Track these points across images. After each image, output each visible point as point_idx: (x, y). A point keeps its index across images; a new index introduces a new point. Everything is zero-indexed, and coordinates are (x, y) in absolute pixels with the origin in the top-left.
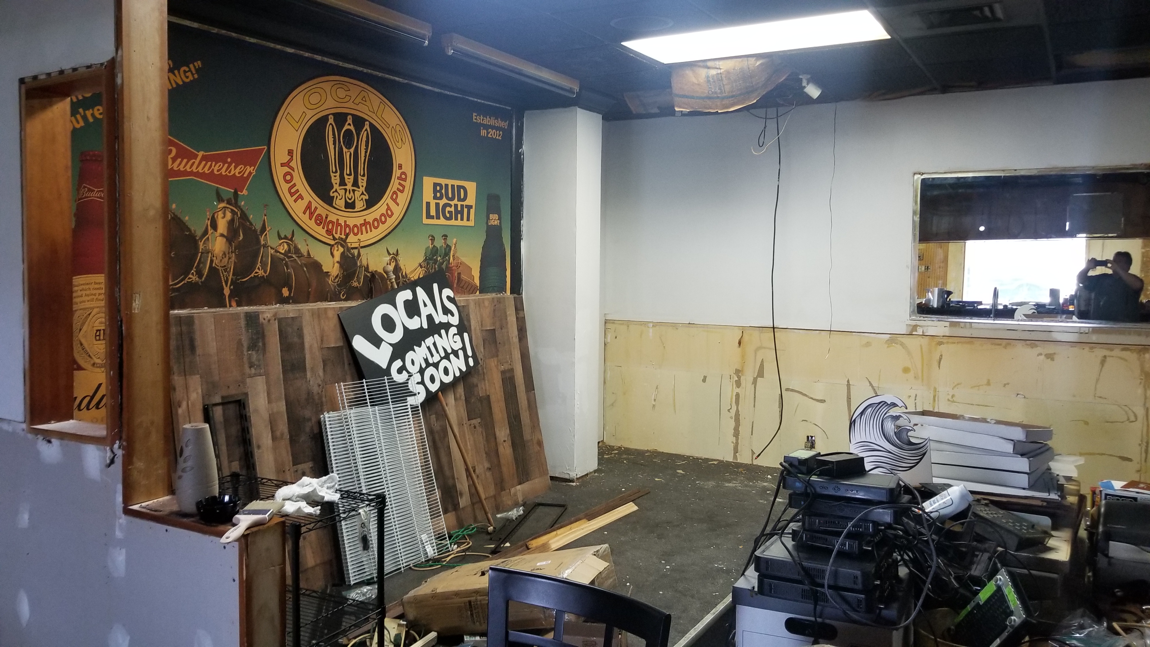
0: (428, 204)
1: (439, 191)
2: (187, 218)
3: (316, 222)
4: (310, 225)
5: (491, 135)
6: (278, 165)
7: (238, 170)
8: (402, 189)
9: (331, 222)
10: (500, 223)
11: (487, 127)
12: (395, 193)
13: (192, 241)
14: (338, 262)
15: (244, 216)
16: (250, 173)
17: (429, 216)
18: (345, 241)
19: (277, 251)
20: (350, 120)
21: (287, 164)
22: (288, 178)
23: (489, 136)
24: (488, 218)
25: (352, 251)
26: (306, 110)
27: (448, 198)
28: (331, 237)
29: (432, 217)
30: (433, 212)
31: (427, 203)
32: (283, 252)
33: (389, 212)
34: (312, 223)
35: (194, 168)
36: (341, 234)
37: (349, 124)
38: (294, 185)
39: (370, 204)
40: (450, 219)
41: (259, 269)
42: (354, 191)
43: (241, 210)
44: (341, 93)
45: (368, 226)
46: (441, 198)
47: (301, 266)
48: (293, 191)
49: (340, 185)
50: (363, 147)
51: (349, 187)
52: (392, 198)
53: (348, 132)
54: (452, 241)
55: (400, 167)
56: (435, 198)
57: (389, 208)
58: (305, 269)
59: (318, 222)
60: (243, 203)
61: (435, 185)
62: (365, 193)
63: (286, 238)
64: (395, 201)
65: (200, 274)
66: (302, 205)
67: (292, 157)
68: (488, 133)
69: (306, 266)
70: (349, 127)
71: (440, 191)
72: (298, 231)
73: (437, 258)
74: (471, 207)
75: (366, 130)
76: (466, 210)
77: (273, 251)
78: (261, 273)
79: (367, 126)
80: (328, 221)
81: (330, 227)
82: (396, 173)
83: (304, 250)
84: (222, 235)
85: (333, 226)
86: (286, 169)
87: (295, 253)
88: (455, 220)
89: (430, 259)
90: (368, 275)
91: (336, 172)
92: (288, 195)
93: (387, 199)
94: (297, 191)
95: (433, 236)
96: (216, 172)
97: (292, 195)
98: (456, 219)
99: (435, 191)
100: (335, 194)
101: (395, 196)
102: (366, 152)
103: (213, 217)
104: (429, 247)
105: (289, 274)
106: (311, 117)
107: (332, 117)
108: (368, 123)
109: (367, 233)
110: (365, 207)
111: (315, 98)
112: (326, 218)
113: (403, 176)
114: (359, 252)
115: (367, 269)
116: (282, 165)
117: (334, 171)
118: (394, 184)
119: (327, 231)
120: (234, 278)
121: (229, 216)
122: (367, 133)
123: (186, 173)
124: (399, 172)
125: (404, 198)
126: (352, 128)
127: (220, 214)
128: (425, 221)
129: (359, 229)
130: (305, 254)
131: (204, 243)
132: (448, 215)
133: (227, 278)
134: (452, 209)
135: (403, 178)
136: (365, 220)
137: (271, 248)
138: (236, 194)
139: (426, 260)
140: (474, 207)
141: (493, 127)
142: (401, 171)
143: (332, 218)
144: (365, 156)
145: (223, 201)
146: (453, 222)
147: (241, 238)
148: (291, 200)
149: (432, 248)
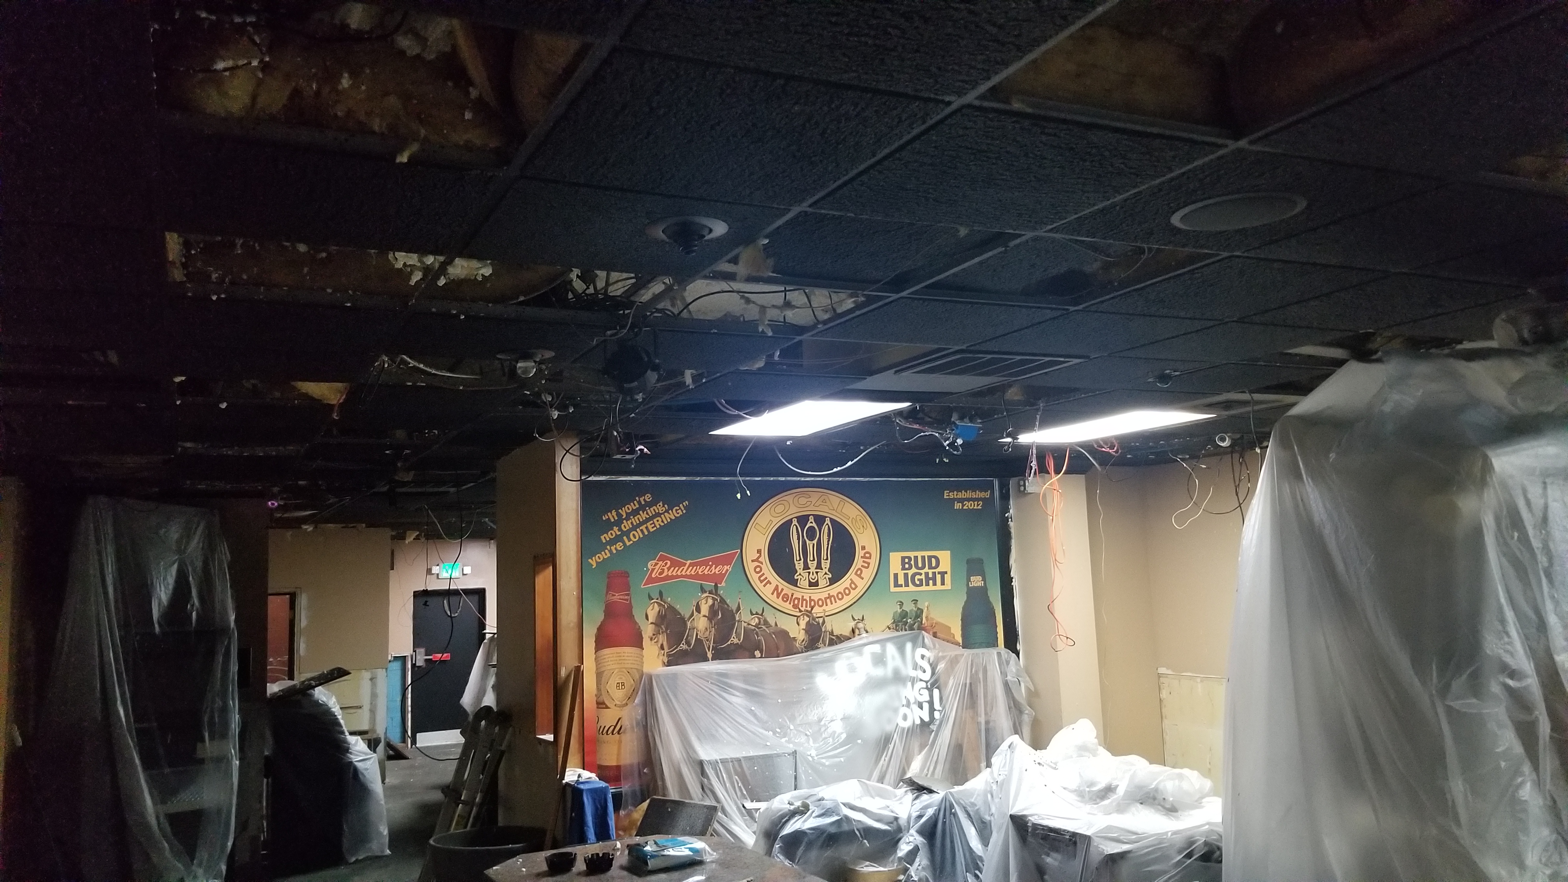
0: (896, 576)
1: (907, 563)
2: (678, 606)
3: (783, 600)
4: (779, 603)
5: (968, 506)
6: (749, 561)
7: (718, 569)
8: (867, 565)
9: (796, 598)
10: (985, 583)
11: (961, 501)
12: (859, 569)
13: (683, 621)
14: (803, 629)
15: (723, 601)
16: (727, 570)
17: (896, 585)
18: (810, 612)
19: (749, 624)
20: (811, 519)
21: (757, 560)
22: (758, 570)
23: (965, 507)
24: (969, 580)
25: (817, 620)
26: (773, 519)
27: (917, 567)
28: (798, 610)
29: (901, 586)
30: (901, 581)
31: (894, 574)
32: (754, 624)
33: (853, 586)
34: (780, 601)
35: (683, 573)
36: (806, 607)
37: (811, 522)
38: (763, 574)
39: (832, 581)
40: (921, 585)
41: (734, 638)
42: (817, 573)
43: (720, 596)
44: (803, 500)
45: (832, 598)
46: (910, 568)
47: (770, 634)
48: (762, 579)
49: (803, 570)
50: (826, 537)
51: (813, 569)
52: (856, 574)
53: (811, 529)
54: (924, 605)
55: (863, 548)
56: (903, 568)
57: (852, 582)
58: (774, 636)
59: (785, 599)
60: (722, 592)
61: (903, 558)
62: (828, 573)
63: (757, 614)
64: (860, 576)
65: (688, 643)
66: (770, 588)
67: (761, 554)
68: (963, 506)
69: (774, 633)
70: (811, 525)
71: (909, 563)
72: (766, 607)
73: (907, 620)
74: (946, 573)
75: (827, 524)
76: (938, 577)
77: (746, 624)
78: (736, 641)
79: (828, 521)
80: (794, 597)
81: (796, 602)
82: (859, 553)
83: (772, 622)
84: (705, 616)
85: (799, 602)
86: (756, 564)
87: (764, 625)
88: (926, 585)
89: (899, 622)
90: (834, 637)
91: (800, 560)
92: (758, 582)
93: (851, 575)
94: (766, 578)
95: (901, 602)
96: (700, 573)
97: (762, 582)
98: (928, 584)
99: (903, 563)
100: (799, 577)
101: (859, 572)
102: (828, 541)
103: (698, 603)
104: (897, 611)
105: (760, 641)
106: (777, 523)
107: (796, 520)
108: (828, 518)
109: (832, 604)
110: (828, 584)
111: (780, 508)
112: (792, 596)
113: (867, 555)
114: (824, 619)
115: (832, 633)
116: (753, 561)
117: (798, 559)
118: (858, 562)
119: (793, 606)
120: (715, 645)
121: (710, 602)
122: (829, 527)
123: (677, 577)
124: (862, 553)
125: (868, 574)
126: (814, 525)
127: (704, 601)
128: (893, 589)
129: (824, 602)
130: (773, 625)
131: (691, 622)
132: (918, 583)
133: (709, 646)
134: (923, 577)
135: (867, 556)
136: (829, 594)
137: (744, 622)
138: (716, 586)
139: (894, 622)
140: (949, 573)
141: (969, 500)
142: (865, 551)
143: (798, 595)
144: (828, 544)
145: (706, 592)
146: (924, 588)
147: (720, 616)
148: (761, 585)
149: (901, 612)
